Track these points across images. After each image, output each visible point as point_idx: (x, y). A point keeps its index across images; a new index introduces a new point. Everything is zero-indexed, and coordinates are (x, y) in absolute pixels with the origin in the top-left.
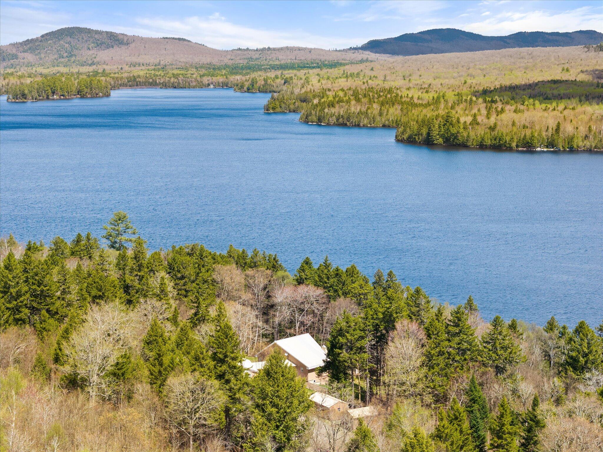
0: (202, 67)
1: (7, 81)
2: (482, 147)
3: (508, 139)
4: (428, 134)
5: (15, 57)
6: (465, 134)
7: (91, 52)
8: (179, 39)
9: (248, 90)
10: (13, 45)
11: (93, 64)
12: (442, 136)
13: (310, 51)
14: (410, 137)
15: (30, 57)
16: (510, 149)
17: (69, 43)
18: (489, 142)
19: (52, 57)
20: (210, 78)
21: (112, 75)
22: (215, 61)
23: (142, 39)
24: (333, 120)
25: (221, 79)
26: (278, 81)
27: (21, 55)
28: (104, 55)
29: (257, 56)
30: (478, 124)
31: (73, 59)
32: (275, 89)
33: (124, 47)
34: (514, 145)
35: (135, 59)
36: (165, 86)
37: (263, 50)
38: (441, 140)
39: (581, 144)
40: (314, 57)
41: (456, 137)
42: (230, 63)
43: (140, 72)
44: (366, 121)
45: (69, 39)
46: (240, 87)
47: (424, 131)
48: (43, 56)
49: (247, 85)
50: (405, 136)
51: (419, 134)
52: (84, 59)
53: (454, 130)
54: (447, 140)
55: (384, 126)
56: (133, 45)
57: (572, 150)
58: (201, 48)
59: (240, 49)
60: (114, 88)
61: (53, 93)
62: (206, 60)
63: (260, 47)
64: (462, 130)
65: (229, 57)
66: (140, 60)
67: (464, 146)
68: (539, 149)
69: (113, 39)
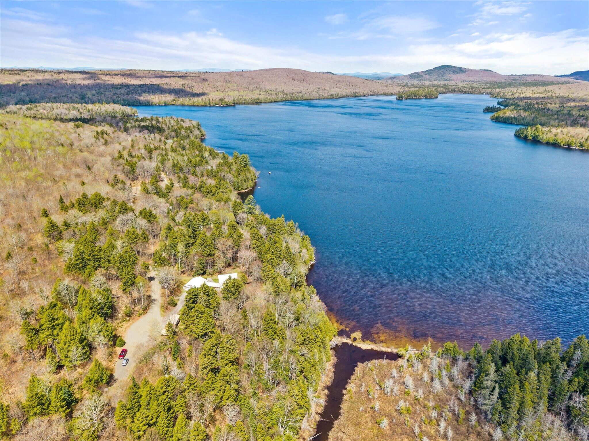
0: (488, 83)
3: (560, 141)
4: (526, 134)
5: (422, 76)
7: (450, 75)
8: (487, 70)
10: (423, 72)
11: (449, 80)
13: (543, 76)
14: (519, 134)
15: (427, 77)
17: (443, 71)
18: (551, 142)
19: (436, 77)
20: (486, 90)
23: (472, 70)
25: (490, 91)
27: (424, 76)
28: (454, 76)
31: (443, 78)
32: (505, 97)
33: (464, 73)
34: (562, 144)
41: (537, 137)
45: (443, 70)
46: (493, 94)
48: (432, 76)
51: (523, 134)
52: (447, 78)
54: (533, 138)
56: (467, 73)
58: (496, 75)
59: (512, 75)
62: (497, 80)
68: (574, 147)
69: (460, 70)
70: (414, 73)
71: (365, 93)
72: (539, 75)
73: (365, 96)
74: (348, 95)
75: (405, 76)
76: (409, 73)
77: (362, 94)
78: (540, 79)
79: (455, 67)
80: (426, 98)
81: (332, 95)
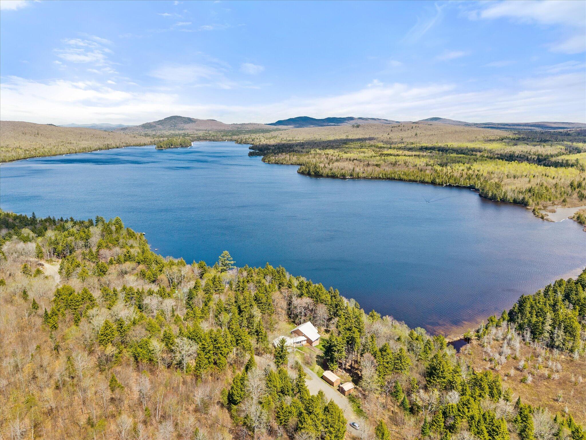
0: (222, 131)
1: (154, 139)
2: (328, 176)
3: (337, 173)
4: (309, 171)
5: (155, 126)
6: (322, 172)
7: (182, 125)
8: (213, 120)
9: (240, 143)
11: (183, 130)
12: (314, 172)
13: (258, 124)
14: (302, 172)
15: (161, 127)
16: (337, 177)
17: (174, 122)
18: (330, 175)
19: (168, 127)
20: (225, 137)
21: (191, 136)
22: (226, 129)
23: (200, 120)
24: (274, 161)
25: (230, 138)
26: (250, 140)
27: (157, 126)
28: (187, 126)
29: (240, 127)
30: (326, 167)
31: (176, 127)
32: (249, 143)
33: (194, 123)
34: (339, 176)
35: (198, 128)
36: (210, 140)
37: (242, 124)
38: (313, 173)
39: (362, 175)
40: (260, 127)
41: (319, 172)
42: (231, 129)
43: (201, 134)
44: (285, 162)
45: (174, 120)
46: (236, 141)
47: (307, 170)
48: (165, 126)
49: (239, 140)
50: (301, 171)
51: (305, 171)
52: (180, 127)
53: (318, 170)
54: (315, 173)
55: (291, 164)
56: (197, 122)
57: (359, 178)
58: (221, 124)
60: (192, 141)
61: (172, 145)
62: (222, 128)
63: (241, 123)
64: (320, 170)
65: (231, 127)
66: (200, 128)
67: (321, 176)
68: (347, 177)
69: (190, 120)
70: (146, 124)
71: (118, 144)
72: (255, 124)
73: (118, 148)
74: (100, 147)
75: (137, 127)
76: (141, 123)
77: (114, 146)
78: (258, 127)
79: (184, 118)
80: (182, 147)
81: (85, 149)
